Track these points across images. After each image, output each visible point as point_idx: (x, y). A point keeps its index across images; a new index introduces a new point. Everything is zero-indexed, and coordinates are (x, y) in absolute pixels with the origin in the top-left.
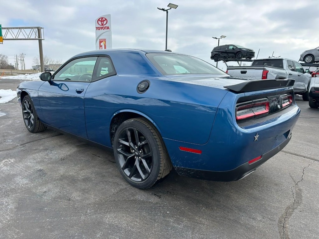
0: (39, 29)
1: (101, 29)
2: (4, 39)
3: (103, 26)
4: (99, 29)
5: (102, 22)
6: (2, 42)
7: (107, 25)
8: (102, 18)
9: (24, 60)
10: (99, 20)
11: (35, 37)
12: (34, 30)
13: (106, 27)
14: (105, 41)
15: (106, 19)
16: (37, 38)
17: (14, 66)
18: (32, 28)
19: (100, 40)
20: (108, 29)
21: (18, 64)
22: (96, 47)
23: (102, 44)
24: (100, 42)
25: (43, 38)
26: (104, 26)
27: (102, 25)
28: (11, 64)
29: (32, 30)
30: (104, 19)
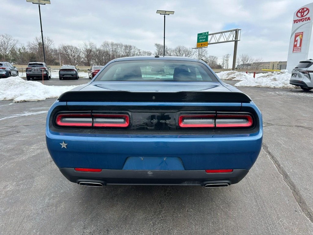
0: (237, 31)
1: (300, 22)
2: (208, 44)
3: (302, 18)
4: (297, 21)
5: (302, 14)
6: (207, 46)
7: (307, 16)
8: (303, 9)
9: (228, 60)
10: (299, 11)
11: (233, 39)
12: (233, 32)
13: (306, 18)
14: (302, 35)
15: (307, 9)
16: (234, 39)
17: (222, 66)
18: (231, 31)
19: (296, 34)
20: (309, 20)
21: (224, 64)
22: (290, 42)
23: (298, 38)
24: (296, 36)
25: (239, 39)
26: (304, 18)
27: (302, 16)
28: (219, 64)
29: (231, 32)
30: (305, 9)
